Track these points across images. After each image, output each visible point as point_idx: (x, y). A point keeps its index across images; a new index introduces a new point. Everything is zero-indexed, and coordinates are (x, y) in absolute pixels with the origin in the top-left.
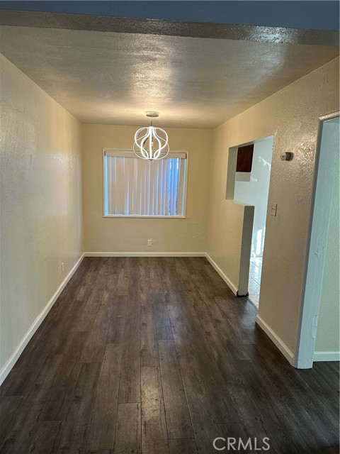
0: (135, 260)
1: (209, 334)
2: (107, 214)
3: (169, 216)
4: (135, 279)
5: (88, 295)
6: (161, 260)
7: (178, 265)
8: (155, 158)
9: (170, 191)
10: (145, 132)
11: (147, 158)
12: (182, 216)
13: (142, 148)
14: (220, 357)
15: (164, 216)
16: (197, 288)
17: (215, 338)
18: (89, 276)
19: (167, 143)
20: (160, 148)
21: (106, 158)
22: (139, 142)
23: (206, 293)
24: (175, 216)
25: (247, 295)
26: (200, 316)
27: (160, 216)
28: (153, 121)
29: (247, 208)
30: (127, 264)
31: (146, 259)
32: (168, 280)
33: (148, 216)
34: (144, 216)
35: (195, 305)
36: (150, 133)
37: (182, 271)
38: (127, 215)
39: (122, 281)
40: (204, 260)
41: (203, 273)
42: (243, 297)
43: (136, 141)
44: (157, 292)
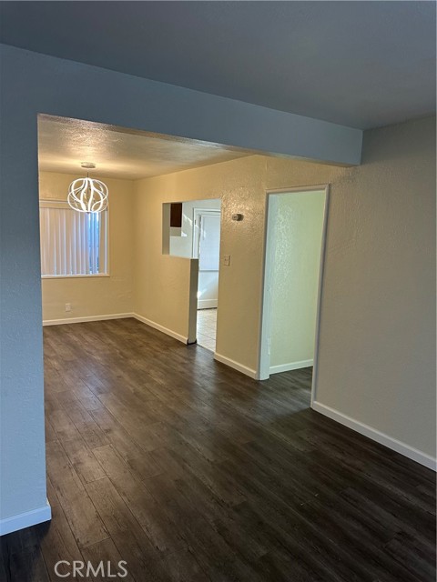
1: (182, 373)
3: (90, 274)
7: (109, 327)
9: (91, 246)
12: (106, 274)
15: (85, 275)
16: (146, 343)
23: (157, 346)
24: (97, 273)
25: (196, 342)
26: (166, 363)
27: (80, 275)
28: (90, 172)
29: (192, 260)
33: (65, 275)
34: (60, 275)
35: (156, 356)
37: (119, 332)
41: (141, 331)
42: (192, 344)
43: (73, 190)
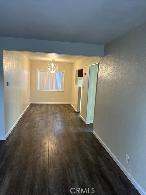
0: (47, 105)
2: (38, 90)
3: (59, 91)
4: (47, 109)
5: (33, 112)
6: (56, 105)
8: (54, 73)
10: (51, 65)
11: (51, 72)
12: (63, 91)
13: (50, 69)
14: (68, 122)
16: (66, 111)
17: (68, 119)
18: (33, 108)
19: (57, 68)
20: (55, 70)
21: (38, 72)
22: (49, 68)
23: (68, 112)
26: (65, 116)
27: (56, 91)
28: (53, 62)
29: (79, 87)
30: (45, 105)
31: (51, 104)
32: (57, 109)
33: (52, 90)
34: (50, 90)
35: (64, 114)
36: (52, 65)
37: (62, 107)
38: (45, 90)
39: (43, 109)
40: (70, 105)
41: (68, 108)
42: (78, 112)
44: (54, 111)
